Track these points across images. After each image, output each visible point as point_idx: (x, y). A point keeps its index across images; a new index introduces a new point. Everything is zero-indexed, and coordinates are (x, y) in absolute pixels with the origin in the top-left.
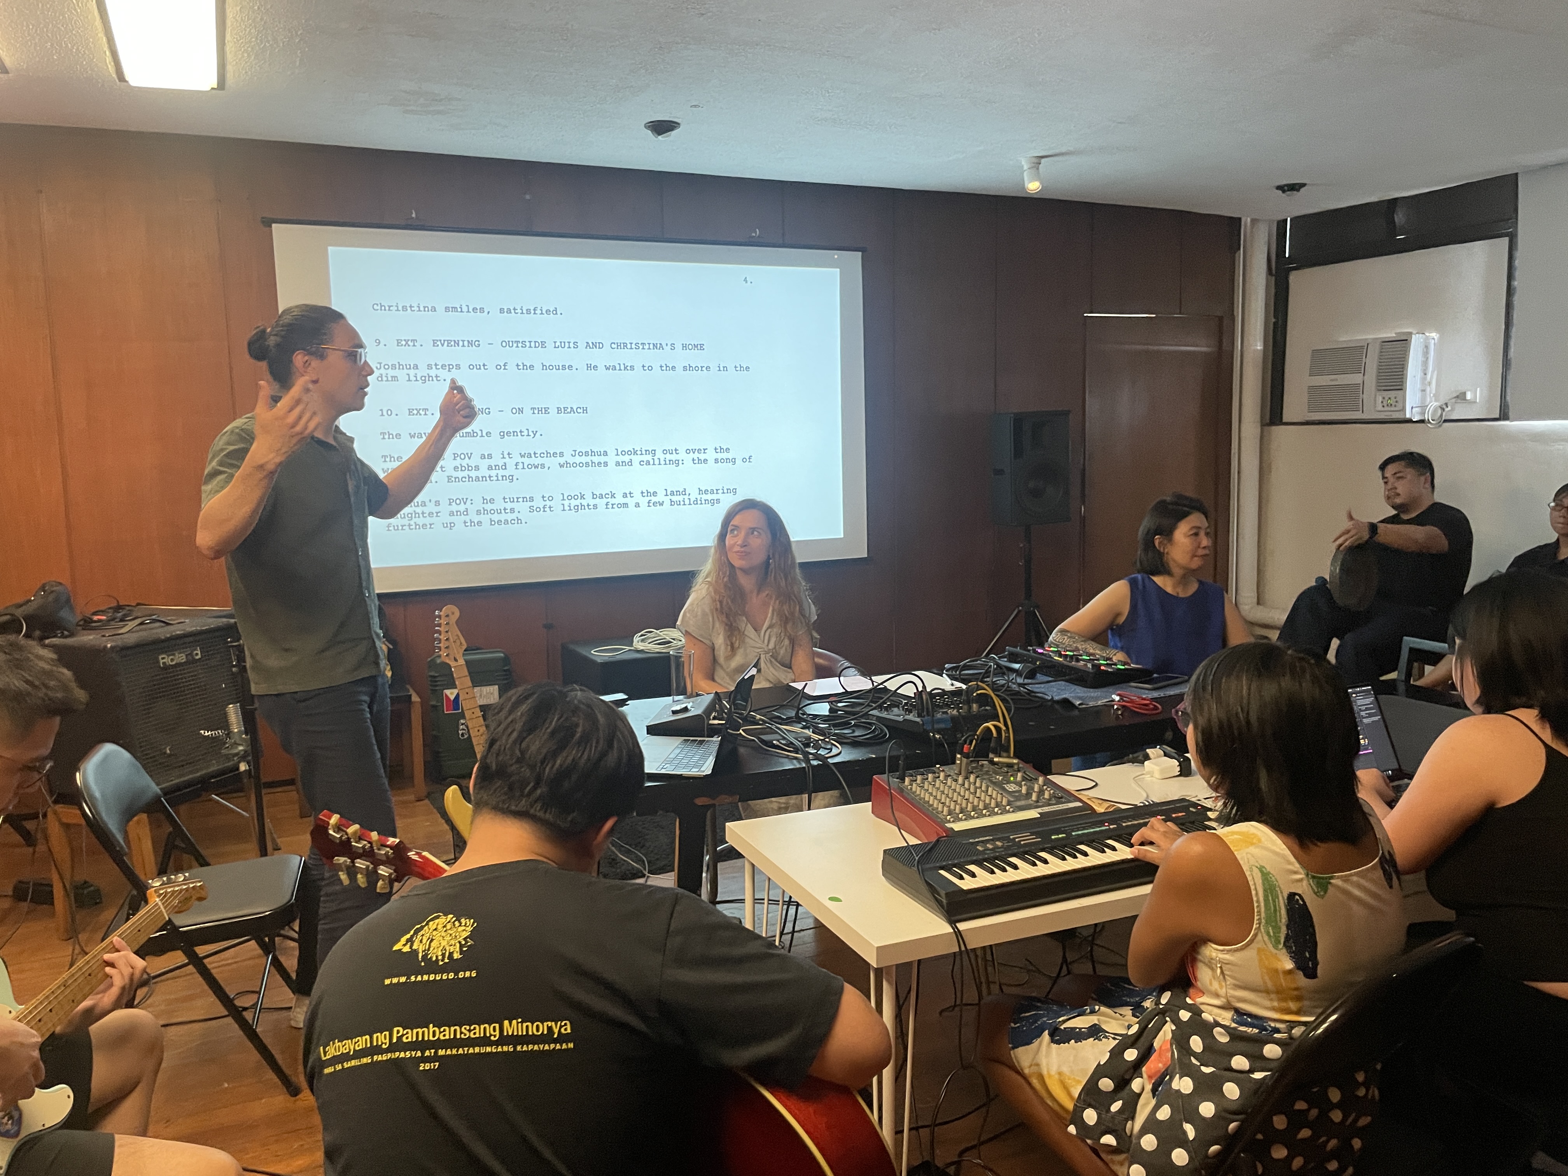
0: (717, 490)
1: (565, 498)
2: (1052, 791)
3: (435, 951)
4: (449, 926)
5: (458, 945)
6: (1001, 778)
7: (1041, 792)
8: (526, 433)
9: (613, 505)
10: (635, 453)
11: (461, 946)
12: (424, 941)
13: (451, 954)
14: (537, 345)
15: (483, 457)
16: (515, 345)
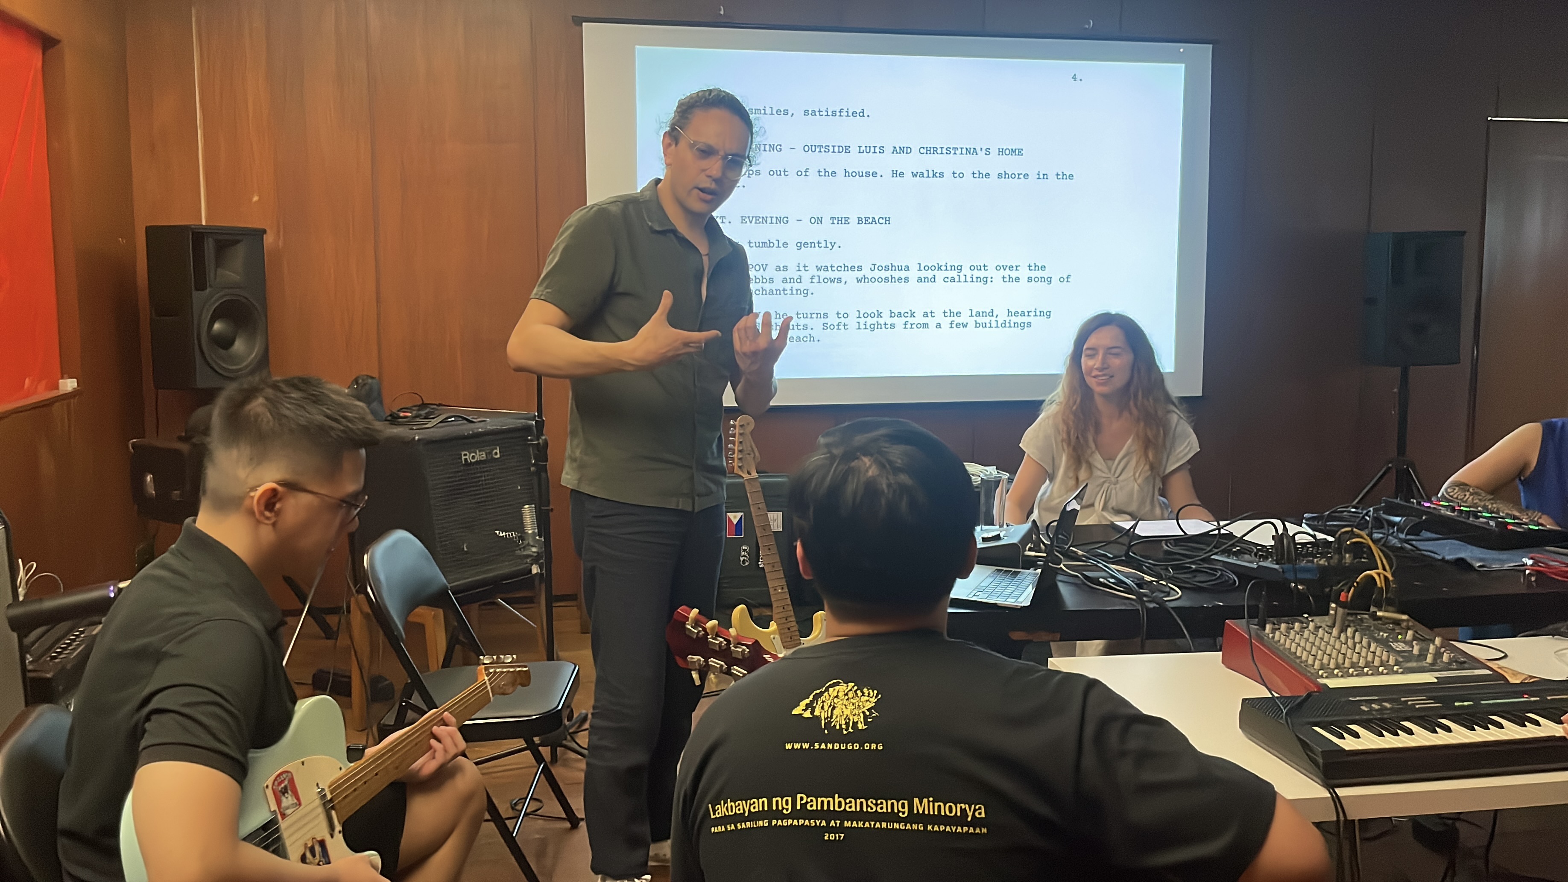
0: (1028, 312)
1: (861, 315)
2: (1452, 655)
3: (838, 719)
4: (851, 695)
5: (862, 715)
6: (1385, 635)
7: (1438, 655)
8: (823, 244)
9: (911, 325)
10: (939, 268)
11: (865, 717)
12: (826, 708)
13: (855, 724)
14: (841, 150)
15: (778, 268)
16: (818, 150)
